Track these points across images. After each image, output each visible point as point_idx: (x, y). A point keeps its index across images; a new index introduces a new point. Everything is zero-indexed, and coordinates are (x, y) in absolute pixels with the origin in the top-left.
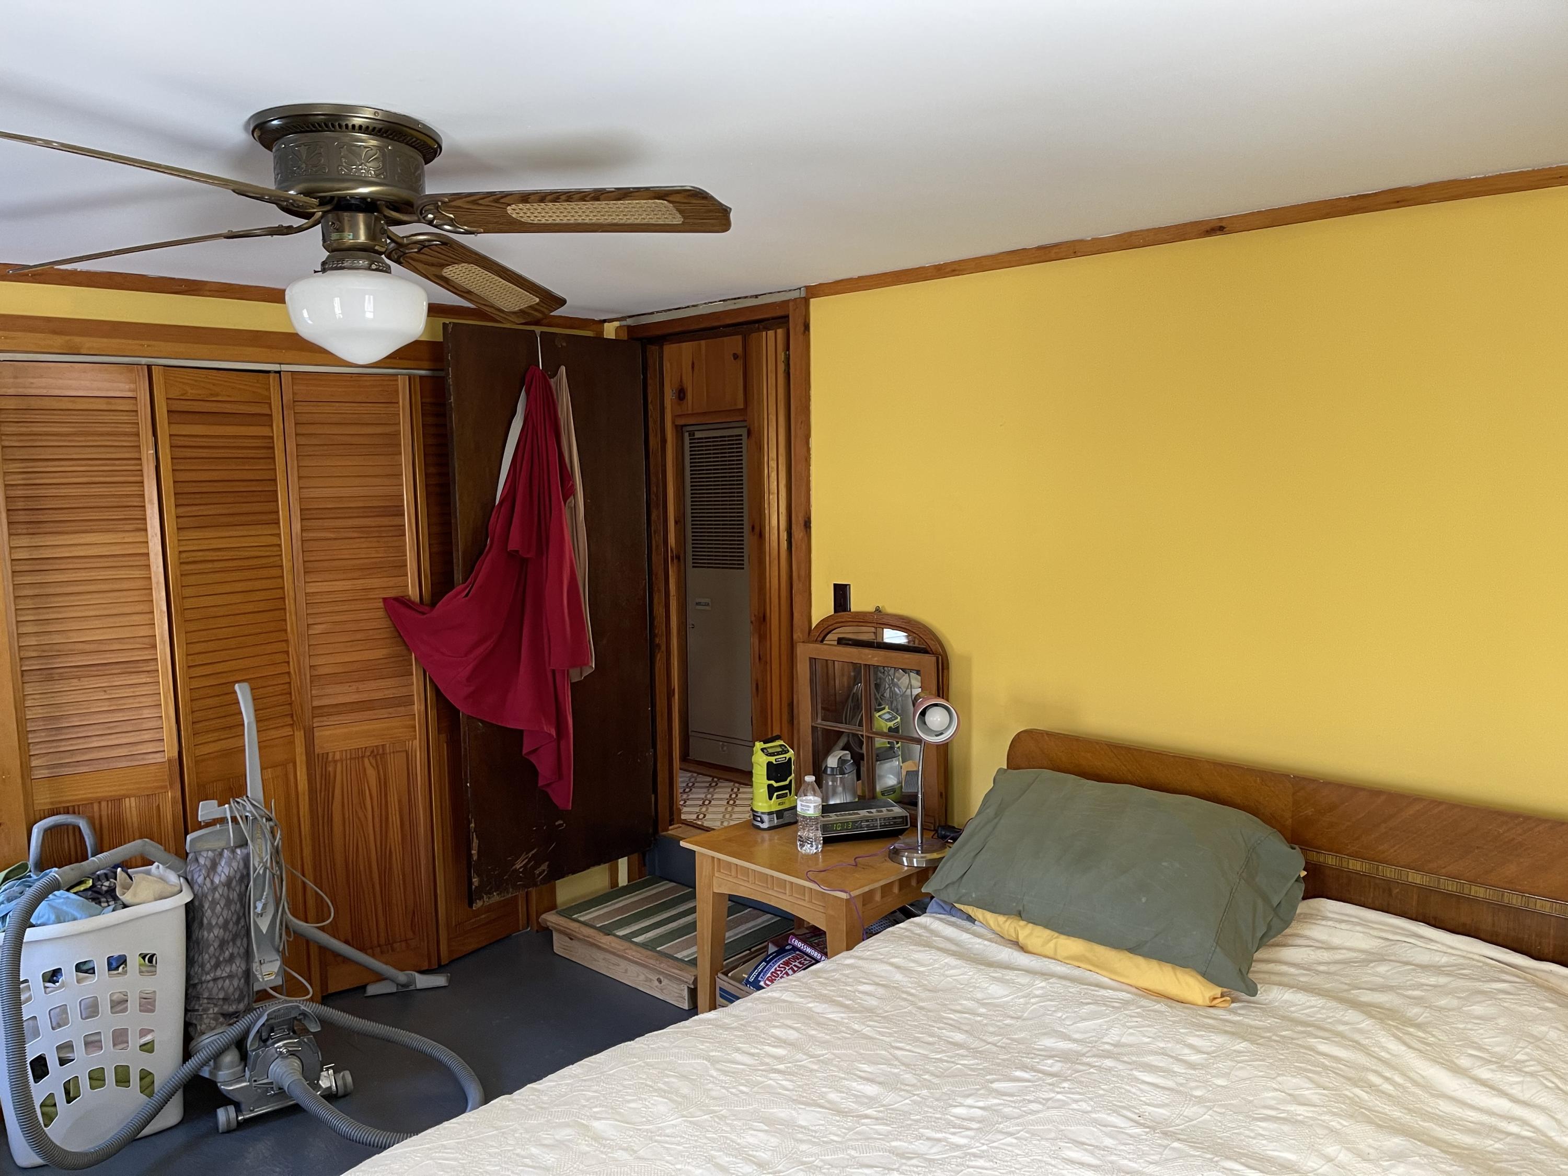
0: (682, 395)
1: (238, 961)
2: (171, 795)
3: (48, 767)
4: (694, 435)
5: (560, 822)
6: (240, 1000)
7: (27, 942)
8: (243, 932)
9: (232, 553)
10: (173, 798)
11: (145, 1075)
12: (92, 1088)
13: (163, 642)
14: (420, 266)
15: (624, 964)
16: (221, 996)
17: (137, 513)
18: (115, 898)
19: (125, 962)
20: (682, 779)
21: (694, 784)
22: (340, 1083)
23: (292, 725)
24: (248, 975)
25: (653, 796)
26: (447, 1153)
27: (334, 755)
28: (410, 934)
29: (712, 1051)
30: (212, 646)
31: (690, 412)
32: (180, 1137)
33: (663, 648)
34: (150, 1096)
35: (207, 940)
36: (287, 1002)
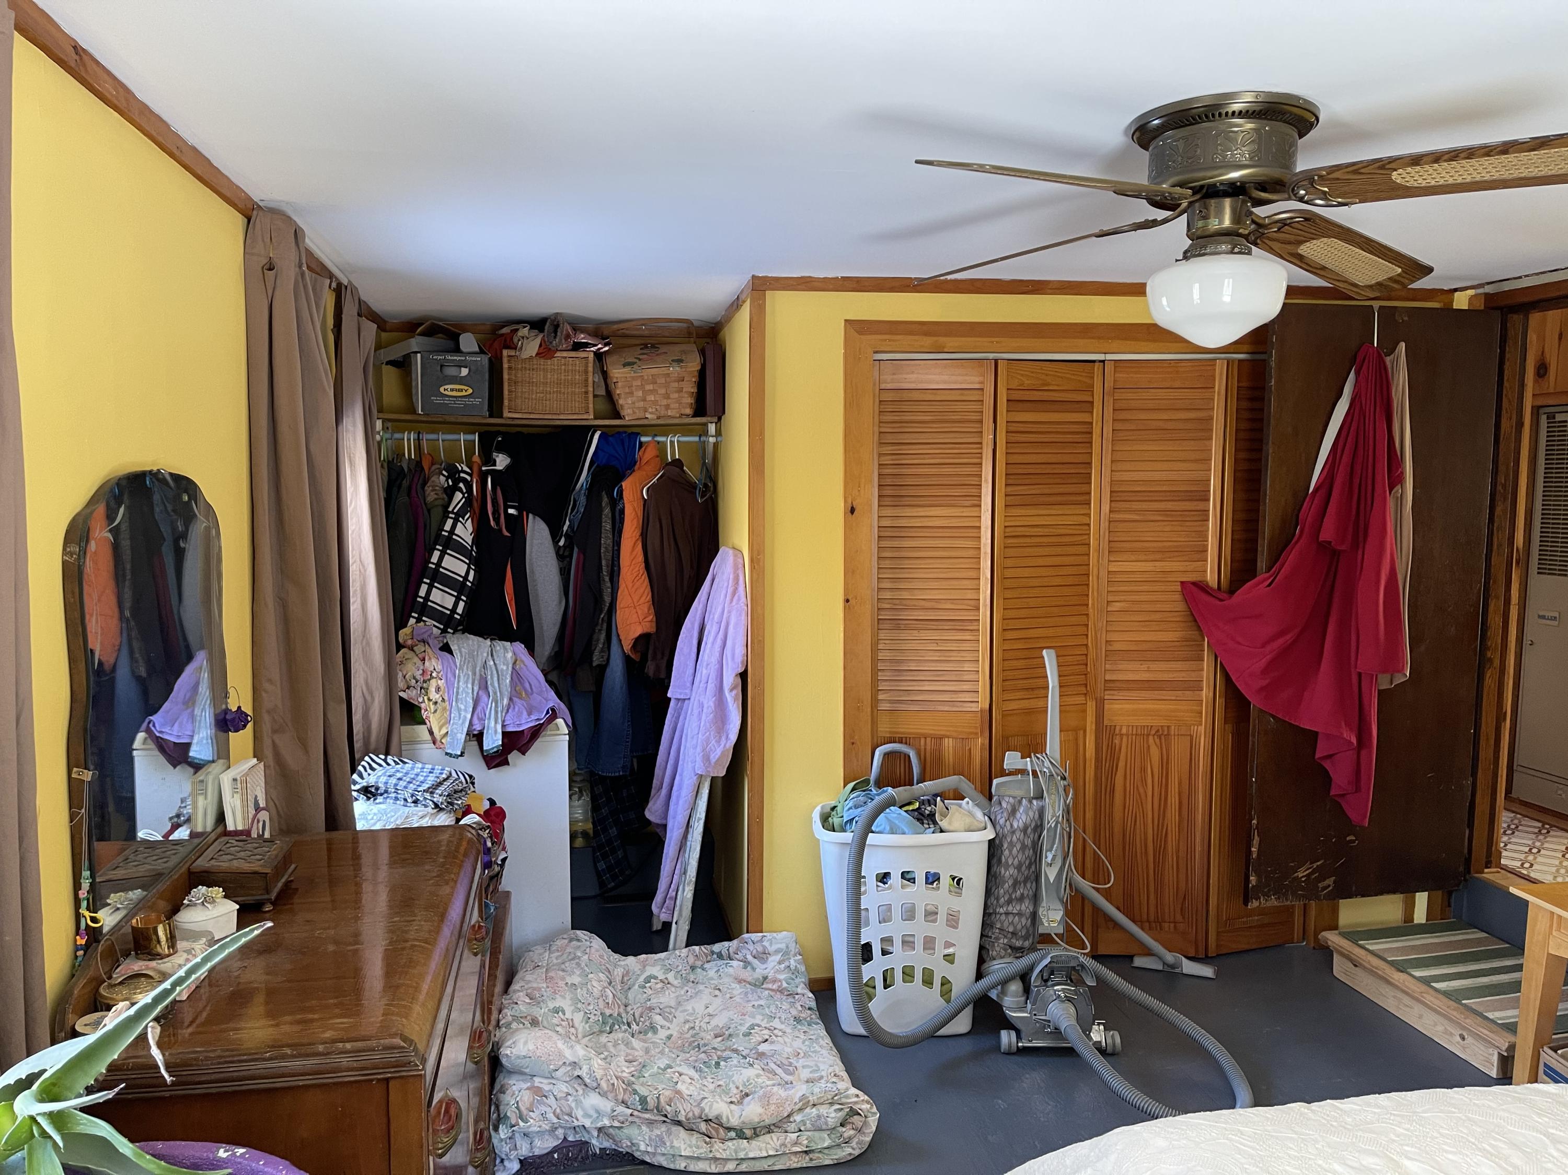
0: (1542, 372)
1: (1027, 902)
2: (980, 742)
3: (891, 702)
4: (1554, 418)
5: (1351, 838)
6: (1026, 938)
7: (869, 845)
8: (1033, 877)
9: (1047, 530)
10: (982, 744)
11: (945, 982)
12: (904, 981)
13: (985, 606)
14: (1276, 246)
15: (1418, 1008)
16: (1011, 929)
17: (974, 491)
18: (935, 823)
19: (938, 879)
20: (1505, 818)
21: (1517, 827)
22: (1109, 1041)
23: (1085, 694)
24: (1034, 916)
25: (1467, 832)
26: (1244, 1139)
27: (1121, 730)
28: (1179, 917)
29: (1553, 1128)
30: (1023, 613)
31: (1552, 391)
32: (967, 1046)
33: (1497, 662)
34: (948, 1001)
35: (1004, 877)
36: (1067, 950)
